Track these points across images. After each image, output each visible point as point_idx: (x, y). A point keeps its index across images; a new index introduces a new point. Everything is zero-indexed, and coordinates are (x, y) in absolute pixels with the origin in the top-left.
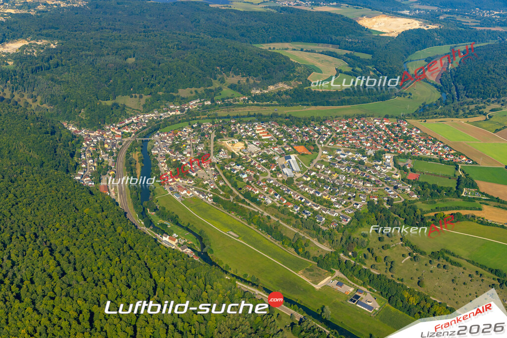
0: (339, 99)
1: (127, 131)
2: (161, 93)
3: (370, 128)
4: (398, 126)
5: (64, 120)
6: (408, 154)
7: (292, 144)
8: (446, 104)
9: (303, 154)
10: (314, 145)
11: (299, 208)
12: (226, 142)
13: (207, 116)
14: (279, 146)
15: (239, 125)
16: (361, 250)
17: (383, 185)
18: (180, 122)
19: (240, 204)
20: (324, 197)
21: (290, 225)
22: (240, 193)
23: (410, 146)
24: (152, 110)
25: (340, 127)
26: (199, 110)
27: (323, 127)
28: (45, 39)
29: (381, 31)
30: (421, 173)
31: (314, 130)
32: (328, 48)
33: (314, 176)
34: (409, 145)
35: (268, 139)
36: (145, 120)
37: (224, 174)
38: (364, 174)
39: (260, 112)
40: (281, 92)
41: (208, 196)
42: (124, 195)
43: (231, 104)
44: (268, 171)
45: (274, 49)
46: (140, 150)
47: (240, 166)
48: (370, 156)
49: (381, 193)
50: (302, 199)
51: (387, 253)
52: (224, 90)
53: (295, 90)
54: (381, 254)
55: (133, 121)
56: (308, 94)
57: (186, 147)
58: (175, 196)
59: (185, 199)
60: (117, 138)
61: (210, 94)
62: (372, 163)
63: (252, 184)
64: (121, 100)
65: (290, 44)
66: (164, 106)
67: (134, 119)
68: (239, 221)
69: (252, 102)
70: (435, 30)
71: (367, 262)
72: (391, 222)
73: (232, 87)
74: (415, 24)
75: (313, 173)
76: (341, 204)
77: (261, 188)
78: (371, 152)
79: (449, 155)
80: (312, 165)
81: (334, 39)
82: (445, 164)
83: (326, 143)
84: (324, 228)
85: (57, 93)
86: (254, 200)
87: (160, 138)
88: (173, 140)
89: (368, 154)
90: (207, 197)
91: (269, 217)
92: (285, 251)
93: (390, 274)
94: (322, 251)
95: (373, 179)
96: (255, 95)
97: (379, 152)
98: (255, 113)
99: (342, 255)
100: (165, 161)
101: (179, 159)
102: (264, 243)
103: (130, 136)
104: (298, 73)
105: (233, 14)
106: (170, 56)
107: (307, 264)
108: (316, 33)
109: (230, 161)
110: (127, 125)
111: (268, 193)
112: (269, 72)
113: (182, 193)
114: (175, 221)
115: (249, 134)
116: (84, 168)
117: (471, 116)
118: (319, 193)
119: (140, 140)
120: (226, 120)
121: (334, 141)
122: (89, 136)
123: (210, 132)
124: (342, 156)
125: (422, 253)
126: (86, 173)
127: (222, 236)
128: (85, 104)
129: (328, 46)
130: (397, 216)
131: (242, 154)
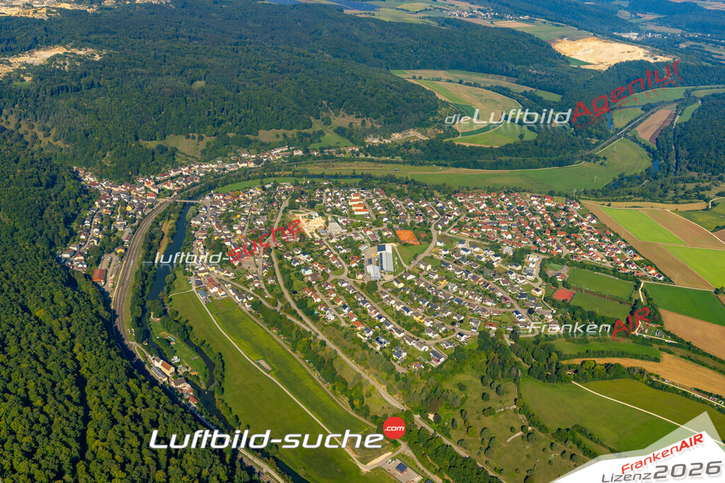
0: (494, 159)
1: (168, 188)
2: (231, 135)
3: (522, 209)
4: (565, 209)
5: (81, 165)
6: (566, 257)
7: (395, 226)
8: (656, 178)
9: (405, 245)
10: (428, 231)
11: (371, 333)
12: (300, 215)
13: (291, 173)
14: (375, 228)
15: (328, 190)
16: (450, 411)
17: (512, 306)
18: (249, 179)
19: (289, 317)
20: (415, 318)
21: (352, 360)
22: (293, 299)
23: (573, 244)
24: (215, 158)
25: (476, 205)
26: (283, 163)
27: (450, 203)
29: (585, 61)
30: (578, 289)
31: (435, 206)
32: (500, 81)
33: (411, 282)
34: (571, 243)
35: (363, 215)
36: (200, 172)
37: (280, 266)
38: (488, 284)
39: (369, 172)
40: (409, 143)
41: (247, 299)
42: (125, 286)
43: (332, 157)
44: (346, 267)
45: (420, 78)
46: (176, 218)
47: (307, 256)
48: (506, 255)
49: (506, 318)
50: (381, 318)
51: (488, 421)
52: (328, 135)
53: (430, 142)
54: (478, 423)
55: (181, 173)
56: (448, 150)
57: (240, 219)
58: (198, 295)
59: (213, 303)
60: (148, 198)
61: (303, 141)
62: (506, 268)
63: (316, 287)
64: (174, 141)
65: (446, 72)
66: (233, 154)
67: (184, 171)
68: (279, 344)
69: (364, 156)
70: (666, 64)
71: (453, 433)
72: (506, 371)
73: (340, 131)
74: (638, 54)
75: (411, 277)
76: (437, 332)
77: (325, 293)
78: (508, 250)
79: (630, 263)
80: (414, 263)
81: (511, 69)
82: (620, 278)
83: (447, 228)
84: (400, 369)
86: (310, 313)
87: (211, 201)
88: (228, 206)
89: (504, 252)
90: (245, 300)
91: (323, 343)
92: (334, 401)
93: (485, 458)
94: (389, 408)
95: (500, 294)
96: (369, 145)
97: (522, 250)
98: (362, 173)
99: (417, 417)
100: (205, 237)
101: (223, 237)
102: (307, 384)
103: (170, 196)
105: (372, 24)
106: (257, 82)
108: (487, 59)
109: (297, 246)
110: (172, 178)
111: (333, 303)
112: (395, 113)
113: (212, 291)
114: (185, 332)
115: (338, 205)
116: (83, 240)
117: (686, 201)
118: (408, 311)
119: (181, 204)
120: (316, 180)
121: (460, 227)
122: (110, 192)
123: (284, 198)
124: (463, 252)
125: (543, 429)
126: (82, 249)
127: (247, 366)
128: (113, 144)
129: (500, 79)
130: (519, 360)
131: (316, 236)
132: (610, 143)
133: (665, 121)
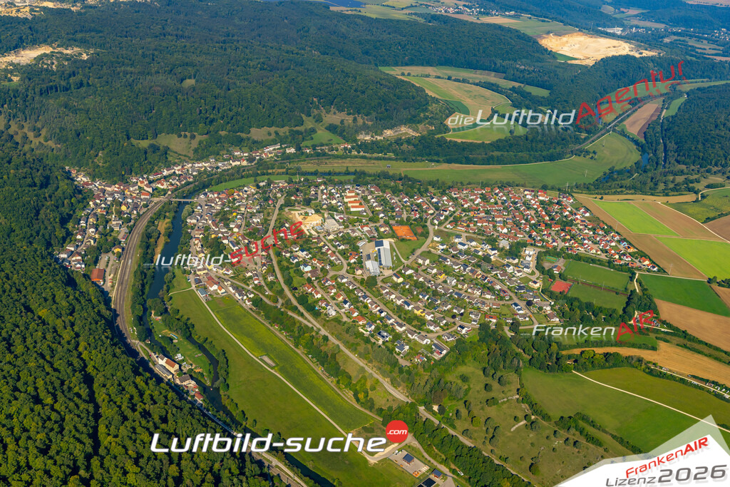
0: (486, 154)
1: (162, 187)
2: (223, 133)
3: (516, 203)
4: (559, 203)
5: (72, 165)
6: (562, 249)
7: (391, 222)
8: (645, 172)
9: (403, 240)
10: (425, 226)
11: (373, 327)
12: (296, 213)
13: (284, 170)
14: (371, 225)
15: (323, 187)
16: (454, 402)
17: (511, 299)
18: (242, 177)
19: (290, 313)
20: (416, 311)
21: (355, 354)
22: (294, 295)
23: (568, 237)
24: (207, 156)
25: (471, 200)
26: (276, 160)
27: (445, 198)
29: (571, 56)
30: (574, 281)
31: (430, 202)
32: (489, 77)
33: (410, 276)
34: (566, 235)
35: (359, 212)
36: (193, 171)
37: (279, 263)
38: (486, 278)
39: (363, 169)
40: (400, 139)
41: (247, 296)
42: (124, 286)
43: (324, 154)
44: (345, 263)
45: (409, 74)
46: (171, 217)
47: (305, 253)
48: (503, 249)
49: (505, 311)
50: (382, 312)
51: (492, 411)
52: (319, 132)
53: (422, 138)
54: (481, 413)
55: (174, 172)
56: (440, 146)
57: (236, 217)
58: (198, 293)
59: (214, 301)
60: (142, 197)
61: (296, 139)
62: (502, 261)
63: (315, 284)
64: (164, 140)
65: (435, 68)
66: (225, 152)
67: (177, 170)
68: (282, 340)
69: (356, 153)
70: (651, 59)
71: (458, 423)
72: (508, 362)
73: (332, 128)
74: (624, 49)
75: (410, 272)
76: (438, 325)
77: (325, 289)
78: (504, 244)
79: (624, 255)
80: (412, 258)
81: (498, 65)
82: (616, 269)
83: (444, 223)
84: (403, 362)
85: (69, 126)
86: (311, 309)
87: (206, 199)
88: (223, 204)
89: (501, 246)
90: (245, 297)
91: (326, 338)
92: (339, 395)
93: (490, 448)
94: (394, 400)
95: (498, 287)
96: (361, 142)
97: (518, 243)
98: (356, 170)
99: (422, 408)
100: (202, 236)
101: (220, 235)
102: (311, 379)
103: (164, 195)
104: (432, 112)
105: (360, 21)
106: (247, 79)
107: (367, 418)
108: (475, 55)
109: (295, 243)
110: (165, 177)
111: (334, 299)
112: (386, 110)
113: (212, 289)
114: (187, 331)
115: (334, 202)
116: (79, 241)
117: (676, 193)
118: (409, 305)
119: (175, 202)
120: (309, 177)
121: (456, 221)
122: (104, 191)
123: (279, 195)
124: (460, 247)
125: (546, 417)
126: (79, 249)
127: (251, 362)
128: (105, 143)
129: (488, 75)
130: (520, 351)
131: (313, 233)
132: (599, 137)
133: (652, 115)
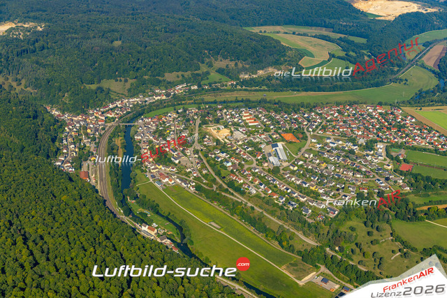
1: (111, 116)
2: (146, 77)
3: (362, 115)
4: (392, 113)
5: (47, 103)
6: (402, 143)
7: (279, 131)
9: (290, 142)
10: (303, 133)
11: (284, 199)
12: (211, 128)
13: (193, 101)
14: (266, 133)
15: (225, 110)
16: (348, 244)
17: (374, 177)
18: (165, 107)
19: (223, 194)
20: (311, 188)
21: (275, 217)
22: (224, 182)
23: (404, 135)
24: (137, 94)
25: (331, 114)
26: (185, 95)
27: (313, 114)
28: (32, 22)
29: (377, 14)
30: (414, 163)
31: (303, 117)
33: (301, 166)
34: (402, 134)
35: (255, 126)
36: (130, 104)
37: (208, 162)
38: (354, 164)
39: (248, 97)
40: (270, 76)
41: (191, 185)
42: (104, 182)
43: (218, 89)
44: (254, 159)
45: (265, 32)
46: (123, 136)
47: (225, 154)
48: (361, 145)
49: (372, 184)
50: (288, 189)
51: (376, 248)
52: (212, 74)
54: (369, 250)
55: (117, 106)
57: (169, 133)
58: (156, 184)
59: (168, 188)
60: (100, 123)
61: (197, 79)
62: (363, 153)
63: (237, 173)
64: (106, 84)
65: (282, 27)
66: (149, 90)
67: (118, 104)
68: (221, 211)
69: (240, 87)
70: (434, 14)
71: (354, 257)
72: (381, 216)
73: (220, 71)
74: (413, 8)
75: (301, 163)
76: (329, 195)
77: (245, 177)
78: (362, 141)
79: (445, 145)
80: (300, 154)
81: (327, 22)
82: (441, 154)
83: (315, 130)
84: (310, 221)
85: (42, 77)
86: (238, 189)
87: (144, 123)
88: (157, 125)
89: (359, 143)
90: (189, 185)
91: (252, 208)
92: (269, 244)
93: (379, 271)
94: (307, 245)
95: (364, 170)
96: (243, 80)
97: (371, 141)
99: (328, 249)
100: (148, 147)
101: (162, 145)
102: (248, 235)
103: (114, 121)
104: (289, 57)
106: (157, 39)
107: (291, 258)
108: (310, 16)
109: (215, 148)
110: (111, 109)
111: (252, 183)
112: (258, 57)
113: (164, 181)
115: (236, 120)
116: (66, 153)
118: (306, 184)
119: (123, 126)
120: (213, 105)
121: (324, 128)
122: (72, 120)
123: (196, 117)
124: (331, 145)
125: (413, 249)
126: (67, 159)
127: (204, 226)
128: (69, 87)
129: (321, 30)
130: (387, 209)
131: (227, 141)
132: (407, 70)
133: (441, 53)
